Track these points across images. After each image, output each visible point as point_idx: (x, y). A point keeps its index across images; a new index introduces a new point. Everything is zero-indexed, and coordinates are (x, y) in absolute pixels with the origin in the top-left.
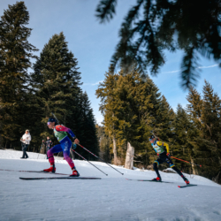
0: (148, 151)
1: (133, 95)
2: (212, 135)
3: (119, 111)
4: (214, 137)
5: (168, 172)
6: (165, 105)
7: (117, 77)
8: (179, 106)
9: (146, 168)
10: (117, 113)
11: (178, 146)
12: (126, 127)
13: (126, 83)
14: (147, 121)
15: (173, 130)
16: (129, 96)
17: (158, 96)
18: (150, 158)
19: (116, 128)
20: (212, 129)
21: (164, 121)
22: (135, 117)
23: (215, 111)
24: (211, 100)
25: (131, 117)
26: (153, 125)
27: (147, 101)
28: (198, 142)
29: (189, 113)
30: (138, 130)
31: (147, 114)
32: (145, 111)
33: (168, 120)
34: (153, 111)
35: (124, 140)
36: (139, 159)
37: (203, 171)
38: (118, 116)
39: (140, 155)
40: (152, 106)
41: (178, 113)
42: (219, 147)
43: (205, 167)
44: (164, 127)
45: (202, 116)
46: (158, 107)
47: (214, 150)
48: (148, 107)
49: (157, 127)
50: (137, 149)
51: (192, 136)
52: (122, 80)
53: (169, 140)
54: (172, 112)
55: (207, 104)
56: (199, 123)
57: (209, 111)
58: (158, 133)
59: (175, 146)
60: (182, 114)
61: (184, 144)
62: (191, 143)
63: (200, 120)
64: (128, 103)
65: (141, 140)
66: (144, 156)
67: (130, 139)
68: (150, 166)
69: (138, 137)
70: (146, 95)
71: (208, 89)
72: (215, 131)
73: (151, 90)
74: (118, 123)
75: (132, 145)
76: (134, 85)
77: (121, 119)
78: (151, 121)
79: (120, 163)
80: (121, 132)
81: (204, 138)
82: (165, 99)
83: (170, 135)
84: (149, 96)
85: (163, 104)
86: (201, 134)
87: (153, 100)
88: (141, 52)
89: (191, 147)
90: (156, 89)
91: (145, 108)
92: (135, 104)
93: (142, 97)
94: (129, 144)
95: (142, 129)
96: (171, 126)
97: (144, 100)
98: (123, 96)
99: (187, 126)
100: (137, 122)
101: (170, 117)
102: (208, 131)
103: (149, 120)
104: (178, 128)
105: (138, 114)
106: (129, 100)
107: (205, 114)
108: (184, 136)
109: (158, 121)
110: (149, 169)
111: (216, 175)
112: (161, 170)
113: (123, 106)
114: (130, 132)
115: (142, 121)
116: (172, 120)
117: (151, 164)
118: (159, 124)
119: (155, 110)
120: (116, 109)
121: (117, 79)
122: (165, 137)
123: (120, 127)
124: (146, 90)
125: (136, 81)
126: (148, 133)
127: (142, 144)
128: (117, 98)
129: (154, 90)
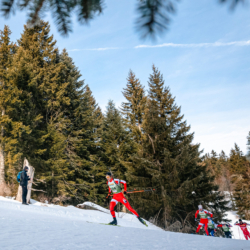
0: (56, 173)
1: (39, 82)
2: (156, 153)
3: (13, 106)
4: (158, 155)
5: (86, 207)
6: (88, 100)
7: (14, 49)
8: (111, 104)
9: (51, 202)
10: (10, 109)
11: (104, 167)
12: (24, 133)
13: (29, 60)
14: (59, 125)
15: (97, 142)
16: (32, 82)
17: (78, 85)
18: (60, 185)
19: (7, 134)
20: (157, 143)
21: (85, 127)
22: (39, 118)
23: (163, 116)
24: (159, 97)
25: (32, 117)
26: (67, 133)
27: (60, 93)
28: (134, 163)
29: (124, 117)
30: (42, 140)
31: (59, 114)
32: (56, 109)
33: (92, 126)
34: (69, 110)
35: (20, 154)
36: (41, 186)
37: (137, 206)
38: (11, 115)
39: (43, 180)
40: (68, 101)
41: (109, 115)
42: (164, 172)
43: (141, 201)
44: (84, 136)
45: (144, 121)
46: (78, 105)
47: (157, 175)
48: (61, 103)
49: (73, 136)
50: (39, 170)
51: (127, 152)
52: (21, 54)
53: (92, 157)
54: (99, 114)
55: (153, 103)
56: (139, 133)
57: (155, 114)
58: (74, 147)
59: (99, 168)
60: (113, 117)
61: (113, 164)
62: (123, 163)
63: (140, 127)
64: (29, 94)
65: (45, 157)
66: (50, 182)
67: (27, 154)
68: (57, 199)
69: (41, 151)
70: (60, 82)
71: (156, 80)
72: (160, 146)
73: (68, 74)
74: (10, 127)
75: (31, 164)
76: (41, 64)
77: (15, 120)
78: (64, 127)
79: (9, 192)
80: (14, 141)
81: (144, 156)
82: (89, 92)
83: (93, 150)
84: (66, 85)
85: (86, 100)
86: (140, 151)
87: (70, 92)
89: (124, 170)
90: (76, 75)
91: (56, 103)
92: (40, 96)
93: (54, 86)
94: (26, 163)
95: (50, 139)
96: (95, 136)
97: (57, 90)
98: (23, 81)
99: (120, 137)
100: (42, 126)
102: (150, 147)
103: (61, 125)
104: (107, 139)
105: (44, 114)
106: (32, 89)
107: (149, 120)
108: (114, 151)
109: (76, 127)
110: (56, 203)
111: (156, 212)
112: (75, 205)
113: (21, 98)
114: (29, 142)
115: (51, 125)
116: (98, 127)
117: (60, 194)
118: (77, 133)
119: (72, 107)
120: (8, 103)
121: (14, 52)
122: (85, 153)
123: (13, 132)
124: (61, 74)
125: (45, 59)
126: (59, 144)
127: (48, 162)
128: (11, 84)
129: (73, 75)
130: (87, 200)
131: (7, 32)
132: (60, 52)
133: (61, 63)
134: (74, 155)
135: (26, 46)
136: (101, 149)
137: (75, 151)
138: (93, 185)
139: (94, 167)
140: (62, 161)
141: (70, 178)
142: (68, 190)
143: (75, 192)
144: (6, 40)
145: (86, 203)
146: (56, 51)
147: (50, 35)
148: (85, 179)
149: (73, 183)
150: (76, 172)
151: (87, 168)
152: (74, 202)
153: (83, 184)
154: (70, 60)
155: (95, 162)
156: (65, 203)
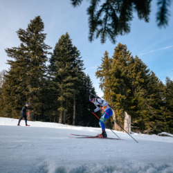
0: (143, 118)
1: (126, 73)
3: (115, 87)
5: (163, 135)
6: (154, 79)
7: (111, 60)
8: (167, 78)
9: (142, 133)
10: (114, 89)
11: (170, 113)
12: (122, 99)
13: (119, 64)
14: (140, 93)
15: (163, 99)
16: (123, 74)
17: (147, 72)
18: (146, 124)
19: (114, 101)
21: (155, 92)
22: (129, 91)
25: (125, 91)
26: (145, 97)
27: (137, 77)
30: (133, 101)
31: (139, 88)
32: (137, 85)
34: (144, 85)
35: (122, 109)
36: (135, 125)
38: (115, 91)
39: (136, 122)
40: (143, 81)
41: (167, 84)
44: (155, 97)
46: (148, 81)
48: (139, 82)
49: (149, 98)
50: (133, 117)
52: (115, 62)
53: (161, 108)
54: (161, 84)
58: (150, 103)
59: (167, 114)
64: (122, 80)
65: (135, 110)
66: (140, 122)
68: (146, 131)
69: (132, 107)
70: (137, 72)
73: (140, 67)
74: (115, 97)
75: (128, 114)
76: (126, 65)
77: (117, 93)
78: (143, 93)
80: (118, 104)
82: (153, 74)
83: (162, 104)
84: (140, 73)
85: (152, 78)
87: (143, 76)
88: (109, 25)
90: (145, 67)
91: (137, 82)
92: (128, 80)
93: (134, 74)
94: (126, 113)
95: (136, 100)
97: (136, 76)
98: (118, 74)
100: (131, 94)
101: (160, 89)
104: (169, 98)
105: (131, 88)
106: (123, 78)
109: (150, 93)
110: (146, 133)
112: (157, 134)
113: (118, 82)
114: (126, 103)
115: (136, 93)
116: (162, 91)
117: (147, 129)
118: (151, 96)
119: (145, 83)
120: (112, 86)
121: (111, 62)
122: (157, 106)
123: (117, 99)
124: (136, 68)
125: (127, 62)
126: (142, 103)
127: (137, 112)
128: (112, 76)
129: (143, 67)
130: (163, 131)
131: (106, 53)
132: (134, 57)
133: (136, 62)
134: (151, 107)
135: (116, 58)
136: (167, 103)
137: (151, 105)
138: (165, 123)
139: (164, 113)
140: (145, 111)
141: (151, 120)
142: (151, 126)
143: (155, 127)
144: (107, 57)
145: (163, 133)
146: (132, 57)
147: (127, 50)
148: (160, 120)
149: (154, 123)
150: (154, 117)
151: (160, 114)
152: (156, 132)
153: (159, 122)
154: (140, 60)
155: (164, 110)
156: (151, 133)
